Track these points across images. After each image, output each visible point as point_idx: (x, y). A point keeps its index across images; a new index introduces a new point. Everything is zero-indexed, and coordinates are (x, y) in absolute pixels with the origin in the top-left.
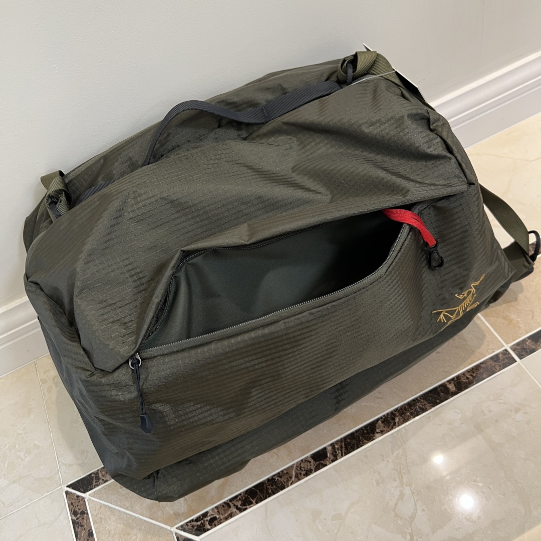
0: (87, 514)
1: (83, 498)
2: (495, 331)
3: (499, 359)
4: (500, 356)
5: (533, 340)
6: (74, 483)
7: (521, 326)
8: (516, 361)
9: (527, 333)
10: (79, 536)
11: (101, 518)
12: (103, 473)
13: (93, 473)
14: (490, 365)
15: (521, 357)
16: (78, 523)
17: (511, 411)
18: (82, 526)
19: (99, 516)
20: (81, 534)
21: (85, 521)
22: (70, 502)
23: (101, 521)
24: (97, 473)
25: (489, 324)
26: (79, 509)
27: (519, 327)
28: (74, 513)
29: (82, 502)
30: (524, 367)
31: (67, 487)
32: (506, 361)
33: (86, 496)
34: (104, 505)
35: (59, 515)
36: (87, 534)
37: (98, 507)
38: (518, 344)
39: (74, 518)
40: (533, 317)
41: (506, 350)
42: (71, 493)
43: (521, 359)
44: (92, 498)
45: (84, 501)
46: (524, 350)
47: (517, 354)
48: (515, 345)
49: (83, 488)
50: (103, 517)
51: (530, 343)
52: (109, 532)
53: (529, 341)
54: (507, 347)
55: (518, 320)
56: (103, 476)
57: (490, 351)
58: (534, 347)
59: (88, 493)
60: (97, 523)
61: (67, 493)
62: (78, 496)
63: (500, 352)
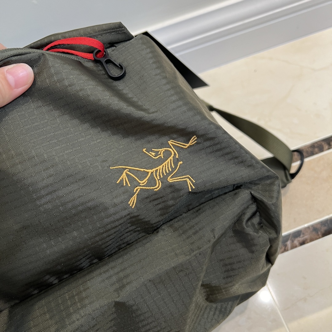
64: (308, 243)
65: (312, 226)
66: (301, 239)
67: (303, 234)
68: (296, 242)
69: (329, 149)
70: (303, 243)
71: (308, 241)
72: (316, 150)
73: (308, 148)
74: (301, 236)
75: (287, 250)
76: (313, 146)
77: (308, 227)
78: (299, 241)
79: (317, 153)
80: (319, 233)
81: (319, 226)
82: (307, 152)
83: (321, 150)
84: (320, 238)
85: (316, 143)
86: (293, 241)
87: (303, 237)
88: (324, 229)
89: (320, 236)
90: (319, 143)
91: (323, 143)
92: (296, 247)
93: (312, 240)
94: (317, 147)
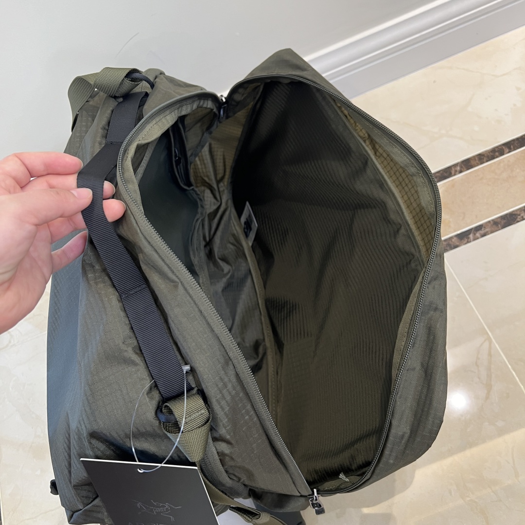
5: (458, 238)
9: (455, 231)
40: (463, 218)
46: (448, 246)
51: (455, 240)
53: (455, 238)
58: (458, 244)
64: (489, 234)
65: (493, 220)
66: (482, 232)
67: (485, 227)
68: (478, 235)
69: (509, 152)
70: (483, 235)
71: (489, 232)
72: (497, 154)
73: (489, 152)
74: (483, 229)
75: (470, 242)
76: (494, 150)
77: (489, 222)
78: (480, 233)
79: (497, 157)
80: (499, 226)
81: (499, 220)
82: (488, 156)
83: (502, 154)
84: (500, 230)
85: (497, 147)
86: (475, 234)
87: (484, 230)
88: (503, 222)
89: (500, 228)
90: (500, 147)
91: (504, 147)
92: (478, 238)
93: (492, 232)
94: (498, 151)
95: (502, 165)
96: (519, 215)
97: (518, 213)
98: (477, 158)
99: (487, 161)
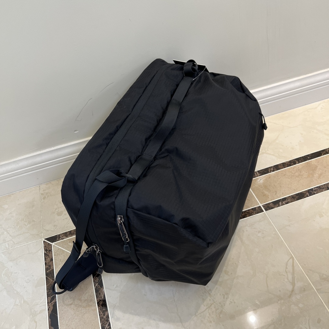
0: (52, 251)
1: (51, 245)
2: (257, 198)
3: (256, 210)
4: (257, 208)
5: (273, 204)
6: (48, 238)
7: (270, 197)
8: (263, 211)
9: (272, 200)
10: (46, 260)
11: (58, 254)
12: (63, 235)
13: (58, 235)
14: (251, 211)
15: (266, 210)
16: (47, 254)
17: (256, 232)
18: (49, 256)
19: (57, 253)
20: (47, 259)
21: (50, 254)
22: (45, 246)
23: (58, 255)
24: (59, 235)
25: (255, 194)
26: (48, 249)
27: (269, 197)
28: (46, 250)
29: (50, 246)
30: (267, 215)
31: (45, 239)
32: (259, 211)
33: (53, 244)
34: (60, 249)
35: (39, 250)
36: (50, 260)
37: (57, 249)
38: (266, 204)
39: (45, 252)
40: (276, 194)
41: (260, 206)
42: (46, 242)
43: (266, 211)
44: (55, 245)
45: (52, 246)
46: (268, 207)
47: (265, 209)
48: (264, 205)
49: (52, 241)
50: (59, 253)
51: (272, 205)
52: (61, 260)
54: (261, 205)
55: (269, 194)
56: (62, 237)
57: (252, 206)
58: (273, 207)
59: (54, 243)
60: (56, 255)
61: (44, 242)
62: (49, 244)
63: (257, 207)
65: (291, 196)
66: (286, 201)
67: (287, 199)
68: (284, 203)
69: (299, 163)
70: (287, 203)
75: (280, 206)
76: (290, 162)
77: (290, 196)
79: (293, 165)
81: (295, 196)
82: (288, 164)
83: (295, 164)
85: (292, 160)
86: (282, 202)
88: (297, 197)
89: (296, 200)
90: (294, 160)
92: (284, 205)
93: (291, 202)
94: (293, 162)
95: (295, 169)
96: (306, 194)
97: (305, 193)
98: (282, 165)
99: (287, 167)
